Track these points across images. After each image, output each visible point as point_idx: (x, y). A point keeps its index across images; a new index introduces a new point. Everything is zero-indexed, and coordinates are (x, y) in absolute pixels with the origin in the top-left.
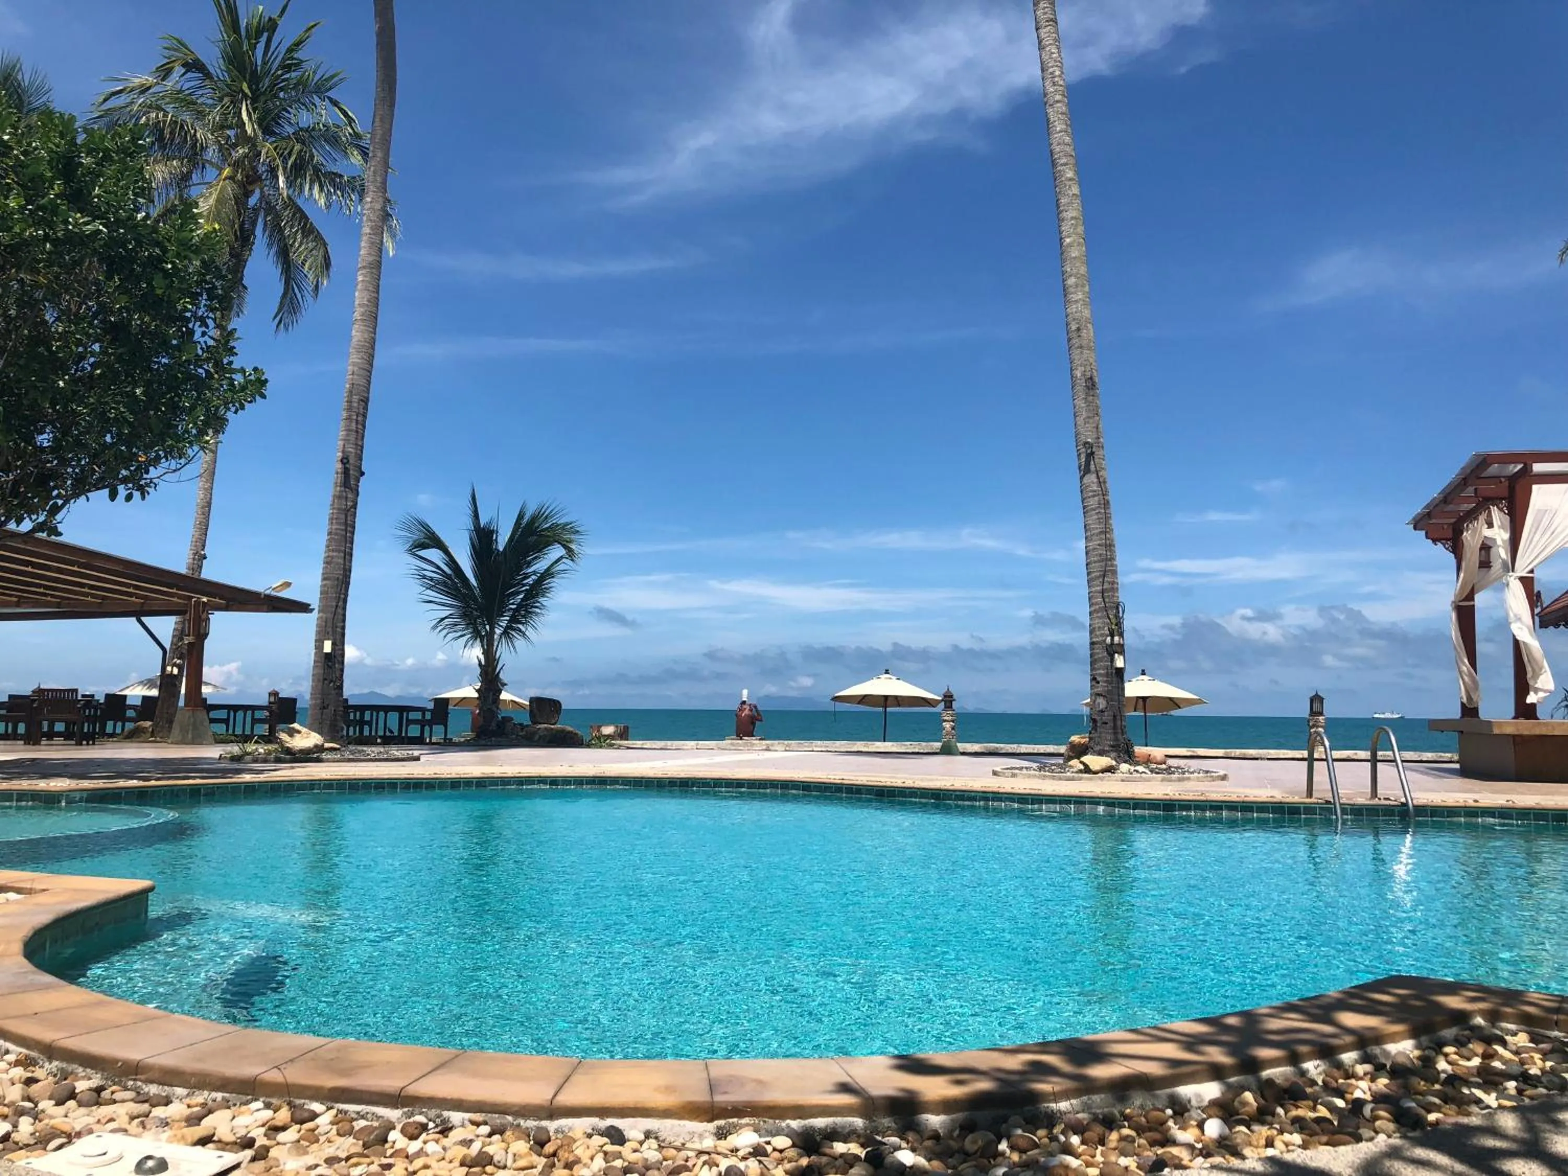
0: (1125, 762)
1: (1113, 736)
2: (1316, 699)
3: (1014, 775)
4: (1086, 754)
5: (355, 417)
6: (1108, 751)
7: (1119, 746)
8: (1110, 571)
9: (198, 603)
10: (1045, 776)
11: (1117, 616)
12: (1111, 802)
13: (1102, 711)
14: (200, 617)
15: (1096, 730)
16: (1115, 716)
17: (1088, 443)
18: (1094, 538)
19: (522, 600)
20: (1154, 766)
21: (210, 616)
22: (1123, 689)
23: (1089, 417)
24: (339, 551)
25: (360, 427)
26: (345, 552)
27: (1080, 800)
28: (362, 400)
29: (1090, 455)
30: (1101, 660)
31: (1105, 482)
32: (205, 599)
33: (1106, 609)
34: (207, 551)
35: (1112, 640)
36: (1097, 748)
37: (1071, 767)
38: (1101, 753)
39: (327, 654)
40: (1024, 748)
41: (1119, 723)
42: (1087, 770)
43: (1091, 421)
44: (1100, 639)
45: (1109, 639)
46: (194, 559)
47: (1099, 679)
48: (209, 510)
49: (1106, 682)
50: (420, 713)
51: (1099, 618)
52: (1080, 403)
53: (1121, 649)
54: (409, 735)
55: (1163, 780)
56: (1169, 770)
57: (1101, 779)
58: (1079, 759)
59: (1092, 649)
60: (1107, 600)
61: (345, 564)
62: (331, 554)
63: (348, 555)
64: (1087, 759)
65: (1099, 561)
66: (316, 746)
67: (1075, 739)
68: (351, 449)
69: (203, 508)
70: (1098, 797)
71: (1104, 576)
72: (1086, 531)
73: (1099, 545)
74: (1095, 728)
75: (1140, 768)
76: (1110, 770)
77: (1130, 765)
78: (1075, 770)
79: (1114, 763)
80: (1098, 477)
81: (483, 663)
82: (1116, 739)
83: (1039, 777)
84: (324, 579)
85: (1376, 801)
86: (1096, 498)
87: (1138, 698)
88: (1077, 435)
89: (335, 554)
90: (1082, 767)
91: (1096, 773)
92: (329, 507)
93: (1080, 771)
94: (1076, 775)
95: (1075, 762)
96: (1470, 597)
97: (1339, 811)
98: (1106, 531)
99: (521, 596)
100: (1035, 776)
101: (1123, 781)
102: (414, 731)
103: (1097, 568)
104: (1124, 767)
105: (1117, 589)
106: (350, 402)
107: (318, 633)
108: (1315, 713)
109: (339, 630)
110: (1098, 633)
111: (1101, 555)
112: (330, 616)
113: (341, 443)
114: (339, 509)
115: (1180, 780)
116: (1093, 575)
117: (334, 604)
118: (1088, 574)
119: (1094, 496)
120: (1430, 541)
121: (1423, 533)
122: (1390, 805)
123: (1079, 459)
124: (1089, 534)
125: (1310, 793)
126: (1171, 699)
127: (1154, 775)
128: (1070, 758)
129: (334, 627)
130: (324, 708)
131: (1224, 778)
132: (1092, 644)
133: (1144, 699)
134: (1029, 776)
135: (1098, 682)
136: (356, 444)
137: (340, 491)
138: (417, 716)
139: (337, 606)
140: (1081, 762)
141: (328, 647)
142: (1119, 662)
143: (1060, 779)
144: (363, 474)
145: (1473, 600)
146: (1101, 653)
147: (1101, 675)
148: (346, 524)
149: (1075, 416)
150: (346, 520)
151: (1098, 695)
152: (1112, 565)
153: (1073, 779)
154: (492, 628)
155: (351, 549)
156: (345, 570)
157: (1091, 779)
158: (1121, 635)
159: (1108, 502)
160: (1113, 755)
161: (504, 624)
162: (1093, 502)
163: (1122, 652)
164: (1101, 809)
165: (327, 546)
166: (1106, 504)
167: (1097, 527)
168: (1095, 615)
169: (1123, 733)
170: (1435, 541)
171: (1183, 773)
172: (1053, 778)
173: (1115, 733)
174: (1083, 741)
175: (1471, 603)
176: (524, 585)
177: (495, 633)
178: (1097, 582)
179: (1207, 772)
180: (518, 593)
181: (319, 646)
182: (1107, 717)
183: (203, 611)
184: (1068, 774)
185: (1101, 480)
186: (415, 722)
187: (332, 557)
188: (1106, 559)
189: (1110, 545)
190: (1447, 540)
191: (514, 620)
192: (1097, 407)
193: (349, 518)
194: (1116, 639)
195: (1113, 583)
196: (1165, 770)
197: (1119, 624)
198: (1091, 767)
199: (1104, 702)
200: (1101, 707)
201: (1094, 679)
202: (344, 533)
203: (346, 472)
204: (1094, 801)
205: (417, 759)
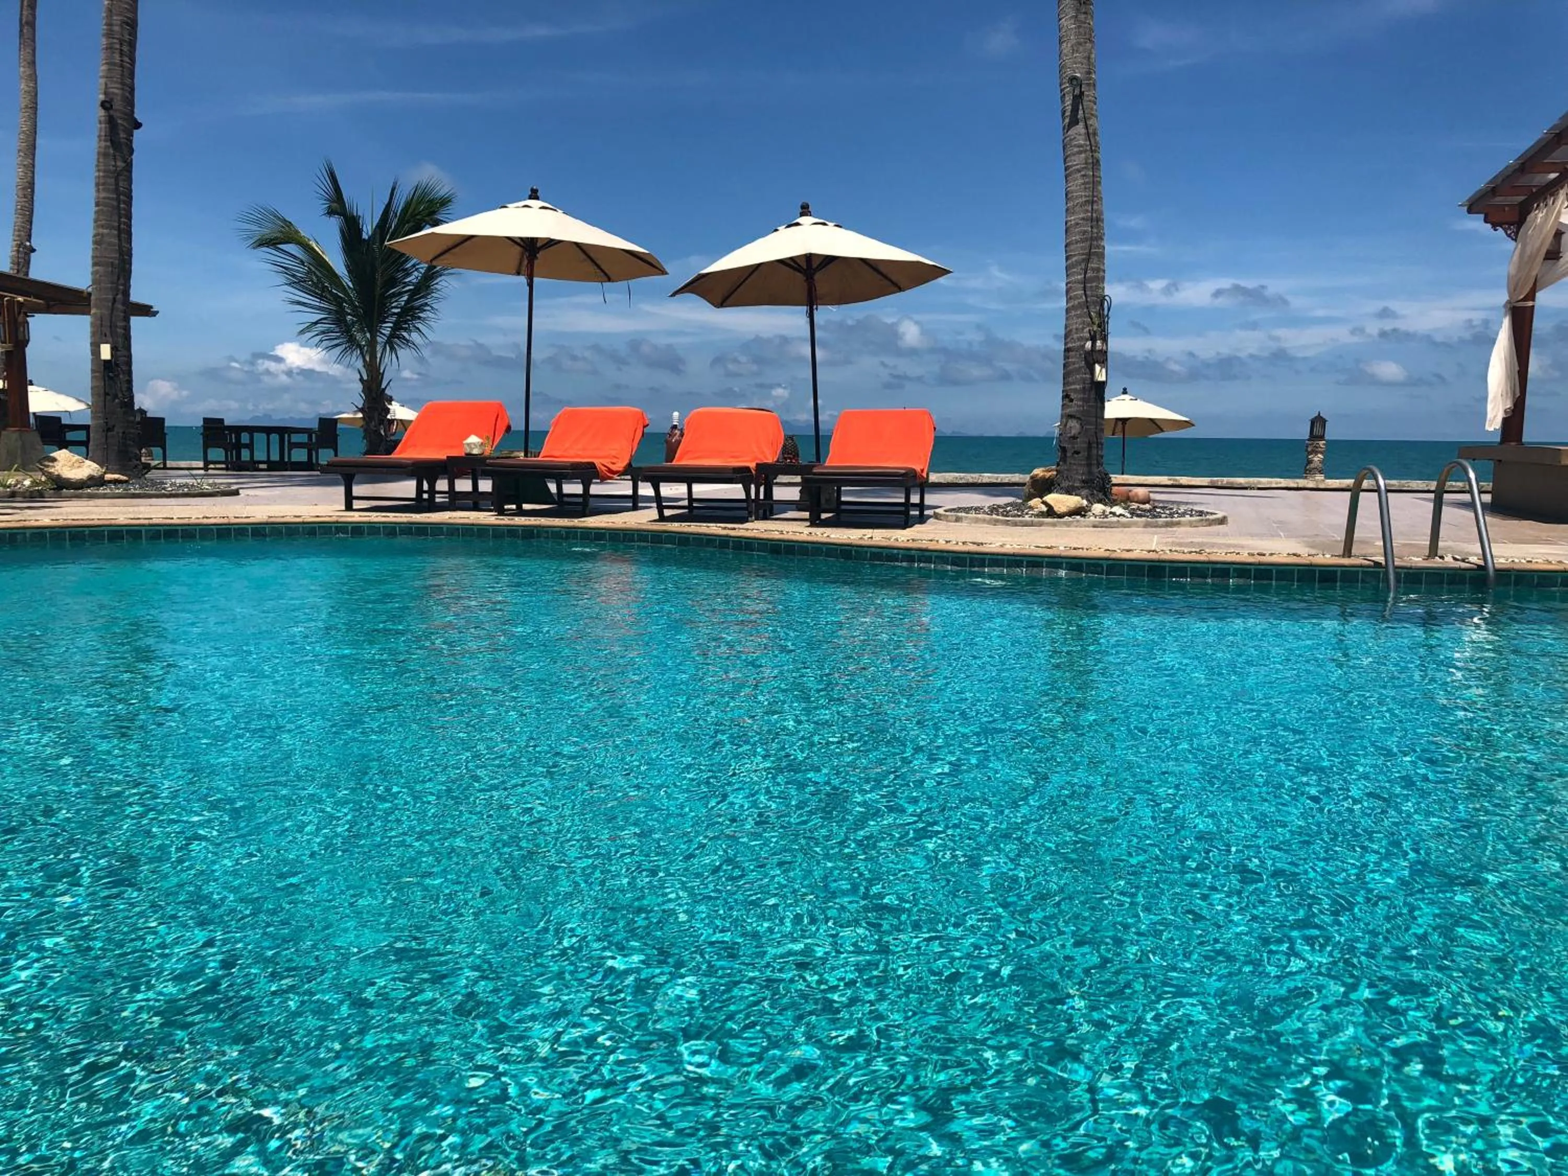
0: (1100, 501)
1: (1086, 469)
2: (1318, 422)
3: (958, 520)
4: (1050, 492)
5: (118, 46)
6: (1078, 488)
7: (1092, 481)
8: (1096, 254)
9: (11, 302)
10: (997, 521)
11: (1100, 315)
12: (1077, 564)
13: (1074, 438)
14: (16, 320)
15: (1065, 462)
16: (1089, 443)
17: (1075, 78)
18: (1077, 209)
19: (407, 302)
20: (1134, 506)
21: (29, 319)
22: (1103, 408)
23: (1080, 44)
24: (112, 228)
25: (126, 59)
26: (119, 229)
27: (1034, 561)
28: (128, 24)
29: (1078, 99)
30: (1078, 371)
31: (1095, 134)
32: (20, 299)
33: (1087, 305)
34: (35, 243)
35: (1094, 345)
36: (1065, 484)
37: (1031, 508)
38: (1069, 491)
39: (105, 361)
40: (987, 477)
41: (1094, 452)
42: (1051, 512)
43: (1081, 49)
44: (1078, 344)
45: (1089, 345)
46: (18, 251)
47: (1073, 396)
48: (33, 191)
49: (1080, 399)
50: (306, 436)
51: (1078, 316)
52: (1068, 23)
53: (1101, 357)
54: (293, 460)
55: (1146, 525)
56: (1153, 514)
57: (1068, 524)
58: (1041, 497)
59: (1066, 357)
60: (1088, 293)
61: (120, 246)
62: (101, 230)
63: (124, 233)
64: (1051, 498)
65: (1082, 241)
66: (91, 478)
67: (1038, 472)
68: (116, 90)
69: (23, 189)
70: (1060, 557)
71: (1088, 261)
72: (1068, 199)
73: (1083, 219)
74: (1064, 459)
75: (1118, 510)
76: (1079, 512)
77: (1105, 505)
78: (1036, 511)
79: (1085, 502)
80: (1086, 127)
81: (365, 377)
82: (1090, 473)
83: (989, 522)
84: (95, 264)
85: (1436, 562)
86: (1083, 155)
87: (1117, 420)
88: (1062, 68)
89: (105, 231)
90: (1044, 509)
91: (1061, 516)
92: (94, 169)
93: (1042, 514)
94: (1037, 520)
95: (1036, 502)
96: (1531, 296)
97: (1392, 577)
98: (1093, 200)
99: (405, 298)
100: (984, 521)
101: (1094, 526)
102: (300, 455)
103: (1079, 250)
104: (1098, 508)
105: (1104, 278)
106: (109, 24)
107: (93, 334)
108: (1314, 437)
109: (120, 331)
110: (1075, 336)
111: (1085, 232)
112: (106, 312)
113: (102, 81)
114: (105, 171)
115: (1167, 525)
116: (1074, 259)
117: (111, 297)
118: (1067, 258)
119: (1080, 152)
120: (1489, 226)
121: (1482, 216)
122: (1460, 569)
123: (1063, 102)
124: (1070, 204)
125: (1347, 552)
126: (1152, 420)
127: (1135, 518)
128: (1030, 497)
129: (112, 326)
130: (109, 430)
131: (1222, 521)
132: (1067, 350)
133: (1124, 421)
134: (977, 521)
135: (1072, 401)
136: (123, 84)
137: (106, 147)
138: (303, 438)
139: (114, 300)
140: (1044, 503)
141: (106, 352)
142: (1100, 374)
143: (1015, 524)
144: (138, 125)
145: (1533, 300)
146: (1078, 362)
147: (1075, 390)
148: (116, 190)
149: (1061, 43)
150: (117, 184)
151: (1071, 416)
152: (1098, 247)
153: (1032, 524)
154: (374, 337)
155: (130, 226)
156: (121, 253)
157: (1054, 525)
158: (1105, 340)
159: (1098, 161)
160: (1085, 492)
161: (387, 332)
162: (1078, 161)
163: (1103, 363)
164: (1062, 573)
165: (96, 221)
166: (1096, 164)
167: (1081, 195)
168: (1073, 313)
169: (1099, 464)
170: (1495, 226)
171: (1171, 515)
172: (1007, 523)
173: (1089, 465)
174: (1048, 475)
175: (1530, 304)
176: (407, 284)
177: (376, 342)
178: (1077, 269)
179: (1201, 513)
180: (400, 294)
181: (96, 352)
182: (1080, 444)
183: (19, 313)
184: (1027, 518)
185: (1091, 131)
186: (300, 445)
187: (102, 235)
188: (1092, 239)
189: (1098, 220)
190: (1510, 224)
191: (397, 327)
192: (1091, 30)
193: (121, 184)
194: (1099, 343)
195: (1098, 270)
196: (1149, 511)
197: (1103, 325)
198: (1056, 509)
199: (1078, 426)
200: (1073, 432)
201: (1066, 396)
202: (115, 203)
203: (111, 122)
204: (1055, 562)
205: (236, 493)
